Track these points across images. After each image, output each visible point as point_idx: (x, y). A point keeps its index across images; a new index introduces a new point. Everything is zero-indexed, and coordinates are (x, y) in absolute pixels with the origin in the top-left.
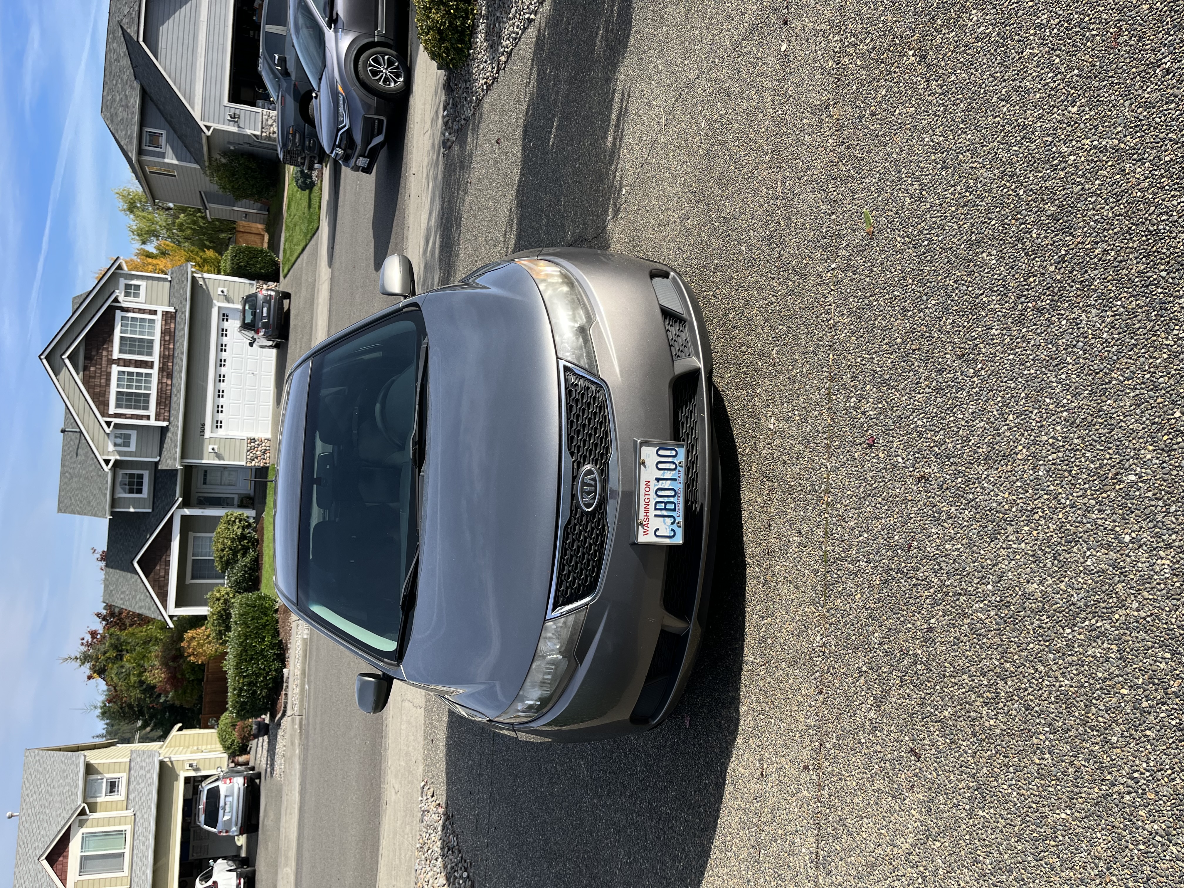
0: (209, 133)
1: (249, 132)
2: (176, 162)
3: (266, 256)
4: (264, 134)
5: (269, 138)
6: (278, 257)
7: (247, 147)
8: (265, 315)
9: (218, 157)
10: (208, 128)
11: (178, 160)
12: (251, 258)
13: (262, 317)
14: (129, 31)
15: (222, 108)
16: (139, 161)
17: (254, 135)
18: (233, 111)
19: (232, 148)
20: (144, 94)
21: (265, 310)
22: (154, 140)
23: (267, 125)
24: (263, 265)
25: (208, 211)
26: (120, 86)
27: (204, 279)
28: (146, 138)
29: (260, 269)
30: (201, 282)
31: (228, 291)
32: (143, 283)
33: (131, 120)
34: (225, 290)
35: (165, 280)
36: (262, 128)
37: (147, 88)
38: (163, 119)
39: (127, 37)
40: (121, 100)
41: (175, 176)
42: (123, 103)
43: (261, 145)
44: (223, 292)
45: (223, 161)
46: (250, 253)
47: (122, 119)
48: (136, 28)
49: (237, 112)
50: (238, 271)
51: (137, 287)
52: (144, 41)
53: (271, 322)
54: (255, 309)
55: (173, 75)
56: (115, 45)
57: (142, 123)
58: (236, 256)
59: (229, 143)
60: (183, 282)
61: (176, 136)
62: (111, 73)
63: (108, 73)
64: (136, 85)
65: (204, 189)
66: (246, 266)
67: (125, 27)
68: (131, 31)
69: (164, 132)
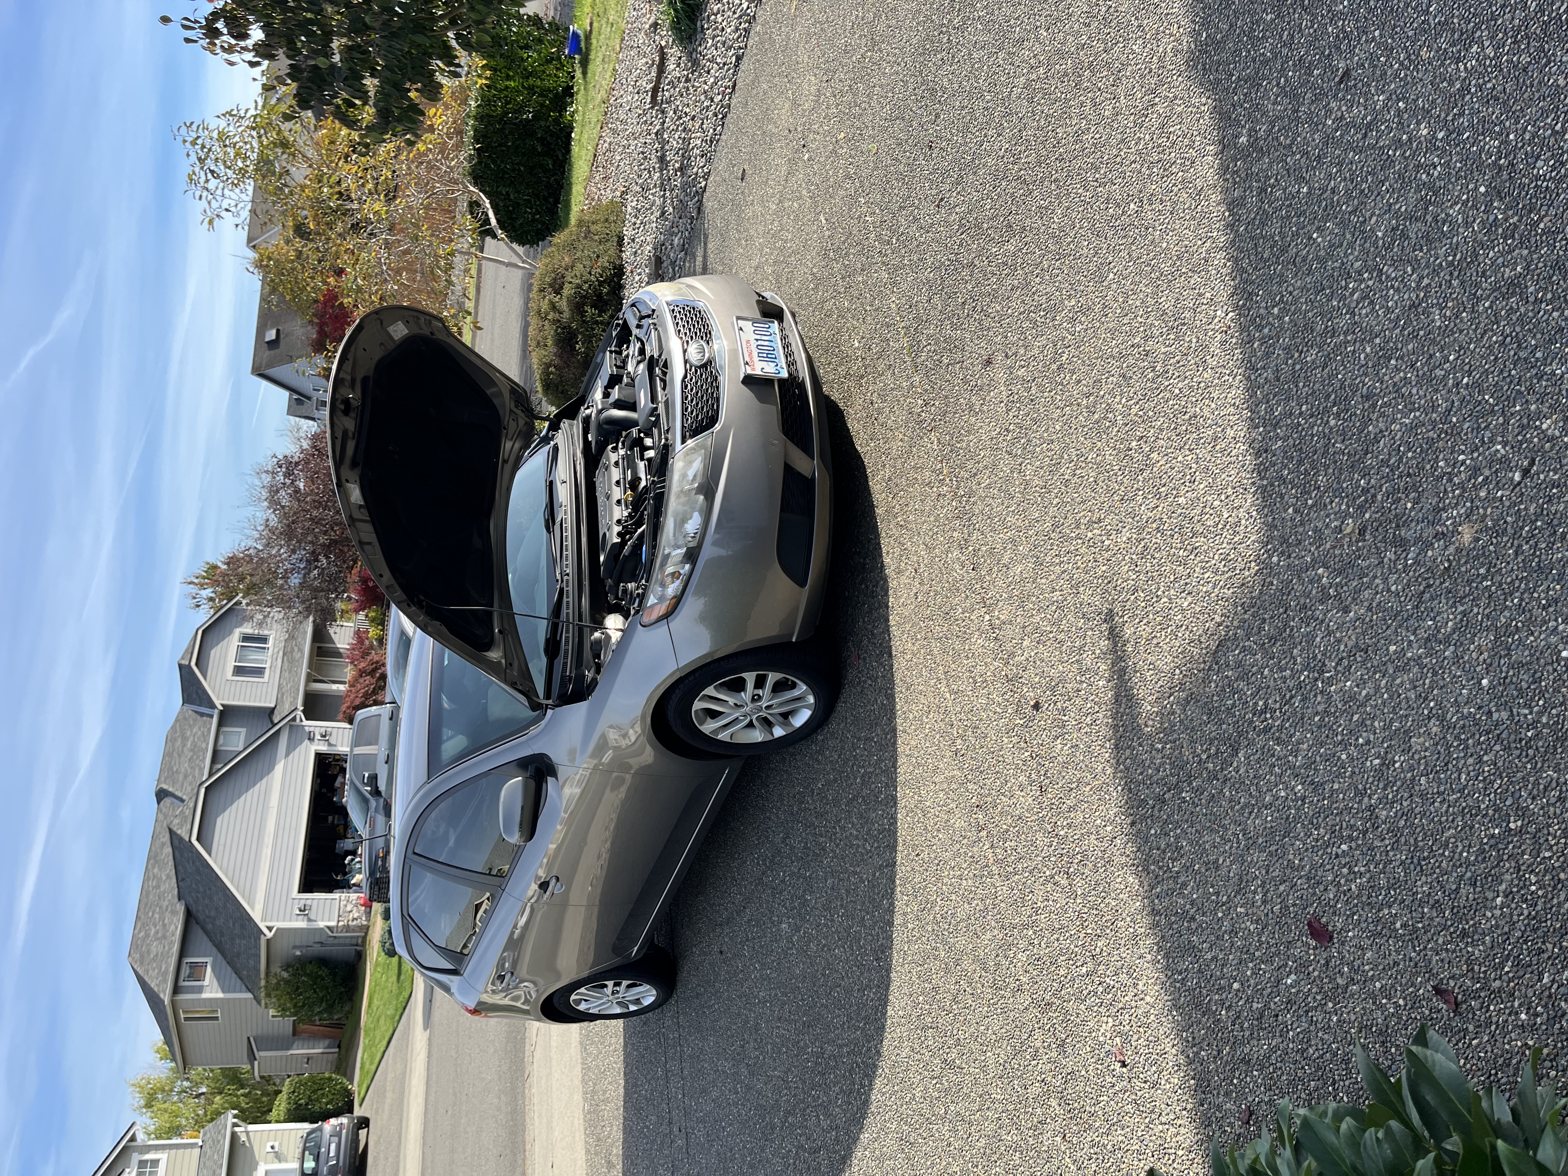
0: (270, 935)
1: (321, 924)
2: (220, 995)
3: (336, 1085)
4: (341, 924)
5: (347, 928)
6: (352, 1083)
7: (317, 949)
8: (332, 1154)
9: (279, 970)
10: (270, 929)
11: (223, 992)
12: (315, 1092)
13: (328, 1158)
14: (179, 832)
15: (290, 901)
16: (173, 1003)
17: (328, 927)
18: (302, 902)
19: (298, 953)
20: (189, 915)
21: (333, 1147)
22: (197, 972)
23: (345, 912)
24: (331, 1097)
25: (256, 1063)
26: (157, 916)
27: (247, 1133)
28: (185, 971)
29: (327, 1104)
30: (243, 1138)
31: (280, 1144)
32: (162, 1156)
33: (168, 952)
34: (276, 1145)
35: (193, 1146)
36: (339, 916)
37: (193, 909)
38: (210, 944)
39: (176, 842)
40: (157, 932)
41: (216, 1018)
42: (160, 935)
43: (336, 941)
44: (272, 1147)
45: (285, 975)
46: (314, 1083)
47: (157, 955)
48: (189, 827)
49: (309, 902)
50: (296, 1115)
51: (155, 1163)
52: (198, 839)
53: (341, 1164)
54: (320, 1148)
55: (230, 873)
56: (156, 870)
57: (183, 953)
58: (294, 1092)
59: (295, 947)
60: (219, 1141)
61: (224, 963)
62: (146, 905)
63: (142, 906)
64: (181, 908)
65: (254, 1034)
66: (307, 1104)
67: (175, 829)
68: (183, 833)
69: (209, 960)
